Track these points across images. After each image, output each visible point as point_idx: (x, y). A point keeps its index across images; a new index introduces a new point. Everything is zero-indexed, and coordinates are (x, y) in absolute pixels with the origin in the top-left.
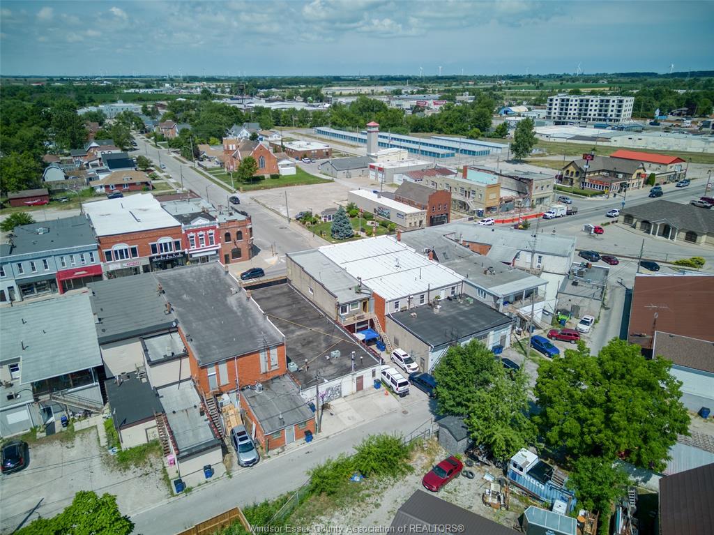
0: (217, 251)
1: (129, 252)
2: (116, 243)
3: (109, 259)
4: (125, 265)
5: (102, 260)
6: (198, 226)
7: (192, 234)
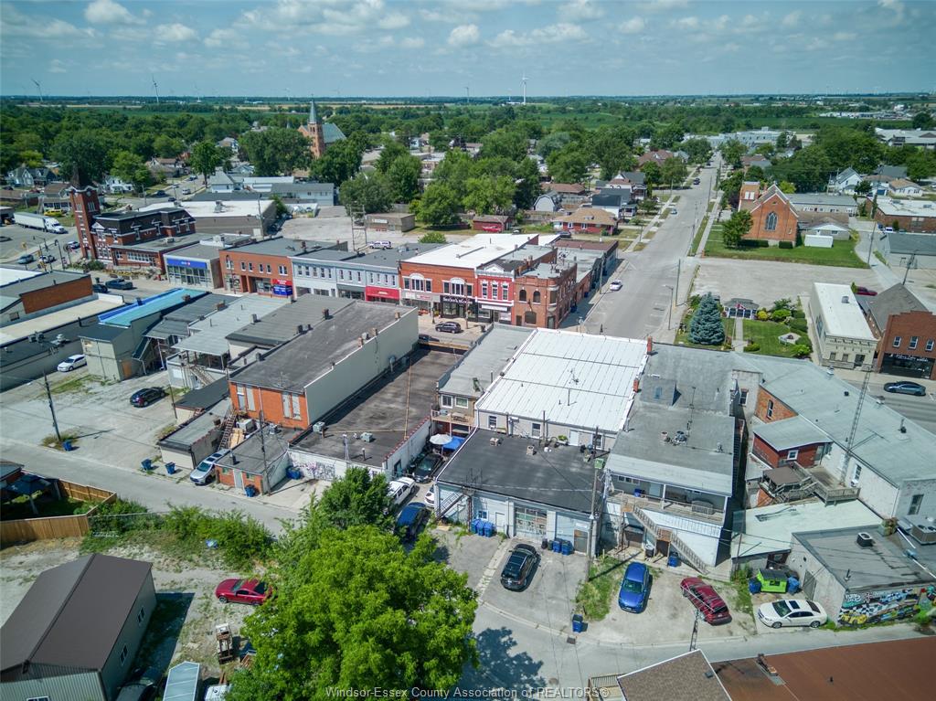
0: (509, 309)
1: (425, 285)
2: (414, 272)
3: (407, 287)
4: (419, 296)
5: (401, 286)
6: (491, 273)
7: (485, 282)
